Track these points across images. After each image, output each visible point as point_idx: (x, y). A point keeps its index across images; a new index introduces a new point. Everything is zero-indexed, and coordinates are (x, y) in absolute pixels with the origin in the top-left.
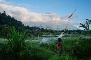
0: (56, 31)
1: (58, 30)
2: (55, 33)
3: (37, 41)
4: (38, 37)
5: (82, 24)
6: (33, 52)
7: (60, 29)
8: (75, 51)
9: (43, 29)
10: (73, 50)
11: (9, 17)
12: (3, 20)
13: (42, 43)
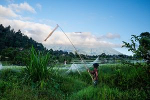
0: (90, 57)
1: (92, 55)
2: (88, 59)
3: (63, 68)
4: (65, 64)
5: (126, 43)
6: (58, 82)
7: (95, 53)
8: (116, 82)
9: (71, 53)
10: (113, 80)
11: (26, 37)
12: (17, 42)
13: (71, 71)
